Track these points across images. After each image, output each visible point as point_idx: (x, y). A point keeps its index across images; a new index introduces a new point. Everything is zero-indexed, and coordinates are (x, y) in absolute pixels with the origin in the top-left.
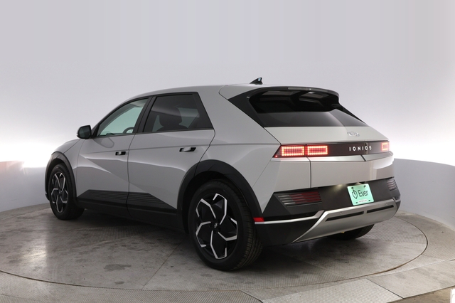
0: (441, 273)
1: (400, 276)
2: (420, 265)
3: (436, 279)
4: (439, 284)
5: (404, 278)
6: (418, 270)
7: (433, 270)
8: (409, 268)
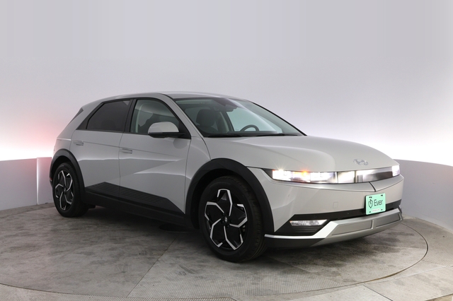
0: (442, 279)
1: (400, 283)
2: (420, 271)
3: (437, 285)
4: (440, 291)
5: (403, 284)
6: (418, 276)
7: (433, 276)
8: (408, 274)
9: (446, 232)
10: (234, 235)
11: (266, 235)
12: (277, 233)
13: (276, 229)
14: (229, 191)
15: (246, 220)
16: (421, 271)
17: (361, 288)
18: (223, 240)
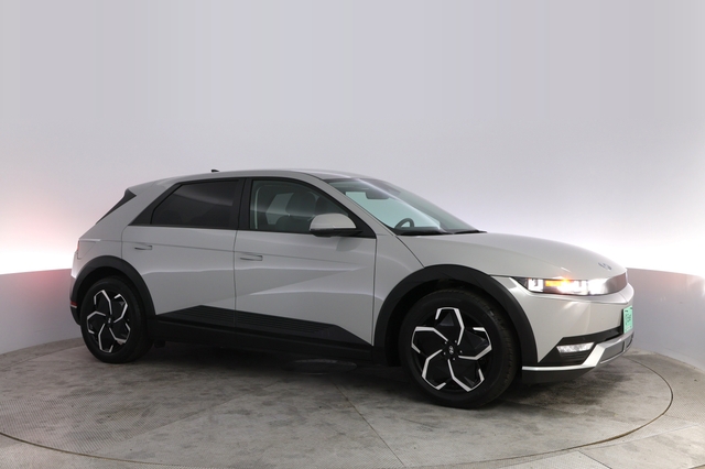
9: (698, 374)
10: (466, 372)
11: (524, 368)
12: (543, 364)
13: (540, 359)
14: (457, 311)
15: (489, 348)
16: (661, 430)
17: (575, 455)
18: (447, 378)
